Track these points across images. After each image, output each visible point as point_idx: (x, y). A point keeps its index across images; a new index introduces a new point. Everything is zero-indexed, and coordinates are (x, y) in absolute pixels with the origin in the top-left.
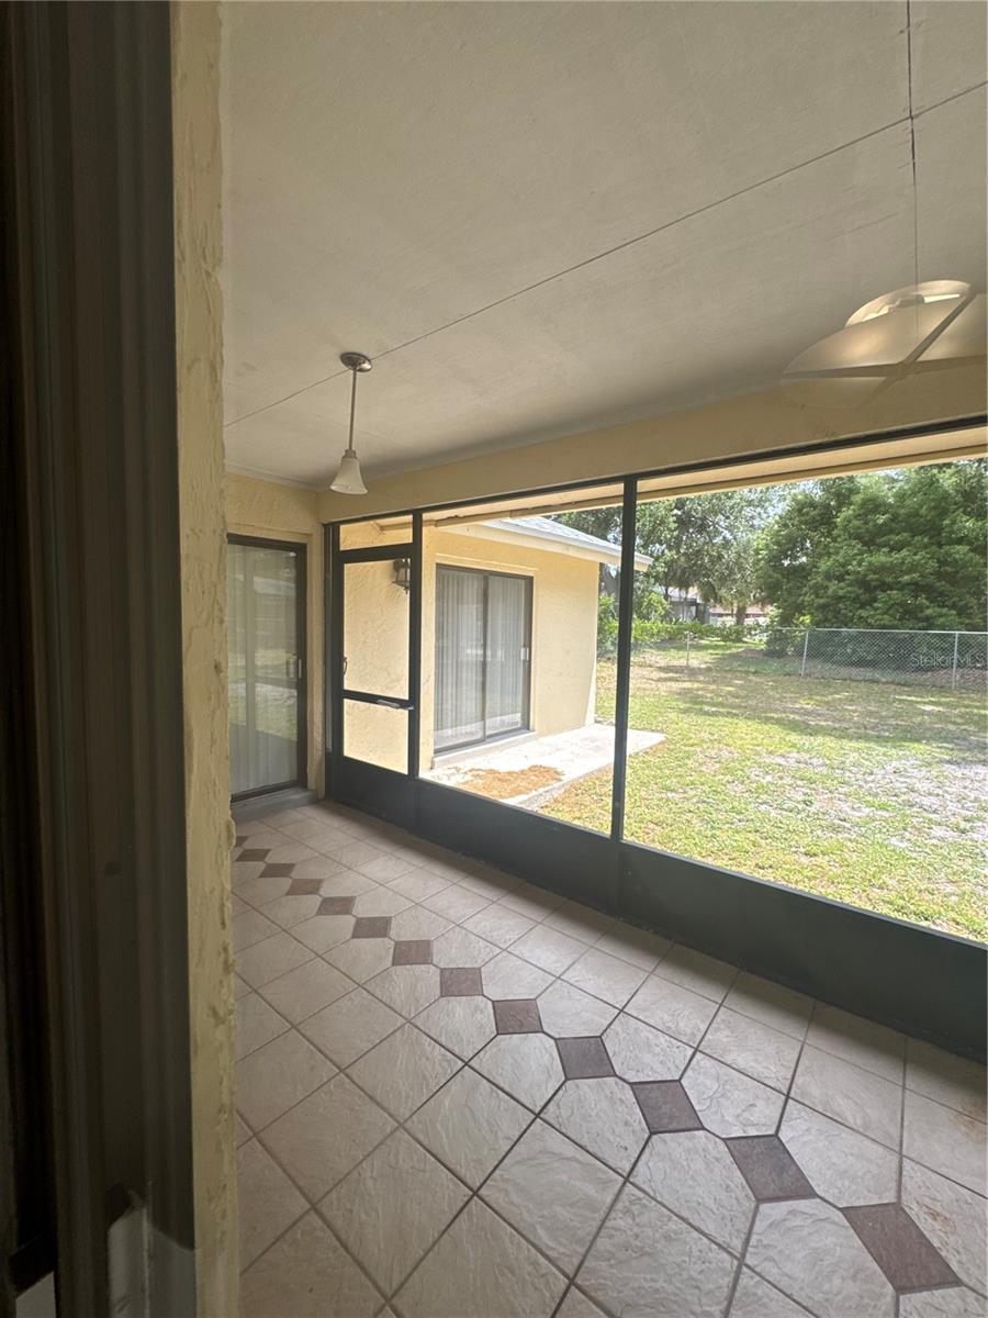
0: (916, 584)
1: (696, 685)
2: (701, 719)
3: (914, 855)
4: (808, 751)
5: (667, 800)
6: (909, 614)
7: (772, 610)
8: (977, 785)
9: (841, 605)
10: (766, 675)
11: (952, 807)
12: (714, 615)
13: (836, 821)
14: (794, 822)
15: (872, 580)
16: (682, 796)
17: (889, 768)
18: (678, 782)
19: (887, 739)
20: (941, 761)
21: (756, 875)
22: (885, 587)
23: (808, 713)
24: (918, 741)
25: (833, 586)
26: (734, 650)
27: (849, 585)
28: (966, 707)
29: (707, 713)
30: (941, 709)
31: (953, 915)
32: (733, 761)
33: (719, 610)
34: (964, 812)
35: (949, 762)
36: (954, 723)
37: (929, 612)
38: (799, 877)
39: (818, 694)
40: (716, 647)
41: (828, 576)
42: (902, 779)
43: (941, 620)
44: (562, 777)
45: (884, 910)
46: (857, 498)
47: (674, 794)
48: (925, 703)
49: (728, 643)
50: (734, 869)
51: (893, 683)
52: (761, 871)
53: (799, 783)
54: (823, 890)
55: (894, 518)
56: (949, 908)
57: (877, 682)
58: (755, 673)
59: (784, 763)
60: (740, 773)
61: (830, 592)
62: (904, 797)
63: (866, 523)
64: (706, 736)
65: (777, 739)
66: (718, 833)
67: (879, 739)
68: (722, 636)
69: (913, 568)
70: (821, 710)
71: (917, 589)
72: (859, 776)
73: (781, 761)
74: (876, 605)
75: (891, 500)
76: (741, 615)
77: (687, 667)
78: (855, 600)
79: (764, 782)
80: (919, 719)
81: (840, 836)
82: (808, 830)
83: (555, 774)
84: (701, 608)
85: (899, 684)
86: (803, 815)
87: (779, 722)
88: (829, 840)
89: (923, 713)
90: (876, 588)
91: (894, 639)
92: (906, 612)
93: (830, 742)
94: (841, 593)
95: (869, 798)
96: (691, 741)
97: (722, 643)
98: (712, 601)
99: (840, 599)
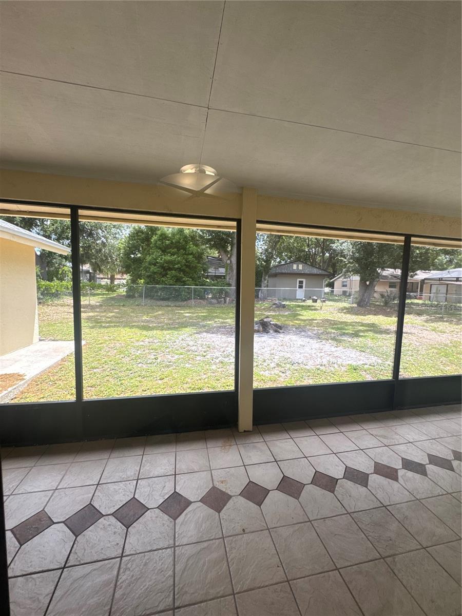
0: (180, 269)
1: (96, 314)
2: (102, 330)
3: (193, 368)
4: (152, 337)
5: (95, 373)
6: (178, 280)
7: (127, 277)
8: (205, 339)
9: (155, 276)
10: (128, 306)
11: (200, 348)
12: (99, 278)
13: (168, 363)
14: (153, 368)
15: (165, 266)
16: (102, 369)
17: (180, 339)
18: (98, 363)
19: (177, 328)
20: (194, 333)
21: (143, 395)
22: (170, 269)
23: (148, 321)
24: (186, 327)
25: (153, 268)
26: (112, 296)
27: (158, 268)
28: (197, 313)
29: (104, 327)
30: (190, 314)
31: (207, 385)
32: (123, 347)
33: (101, 276)
34: (203, 350)
35: (197, 333)
36: (195, 319)
37: (184, 279)
38: (160, 390)
39: (150, 313)
40: (104, 294)
41: (150, 264)
42: (185, 342)
43: (188, 282)
44: (24, 377)
45: (189, 391)
46: (159, 232)
47: (97, 370)
48: (186, 313)
49: (110, 292)
50: (134, 395)
51: (175, 306)
52: (145, 392)
53: (152, 351)
54: (168, 391)
55: (172, 243)
56: (206, 383)
57: (170, 306)
58: (123, 306)
59: (144, 344)
60: (127, 352)
61: (151, 270)
62: (187, 348)
63: (163, 243)
64: (107, 338)
65: (139, 334)
66: (123, 382)
67: (175, 329)
68: (106, 289)
69: (179, 263)
70: (153, 320)
71: (180, 270)
72: (172, 344)
73: (142, 343)
74: (167, 276)
75: (170, 235)
76: (112, 279)
77: (89, 305)
78: (160, 274)
79: (138, 354)
80: (184, 319)
81: (170, 369)
82: (159, 369)
83: (19, 377)
84: (92, 275)
85: (177, 306)
86: (156, 363)
87: (138, 327)
88: (167, 371)
89: (186, 317)
90: (167, 269)
91: (174, 289)
92: (177, 279)
93: (159, 332)
94: (155, 271)
95: (176, 352)
96: (100, 342)
97: (107, 292)
98: (98, 272)
99: (155, 273)
